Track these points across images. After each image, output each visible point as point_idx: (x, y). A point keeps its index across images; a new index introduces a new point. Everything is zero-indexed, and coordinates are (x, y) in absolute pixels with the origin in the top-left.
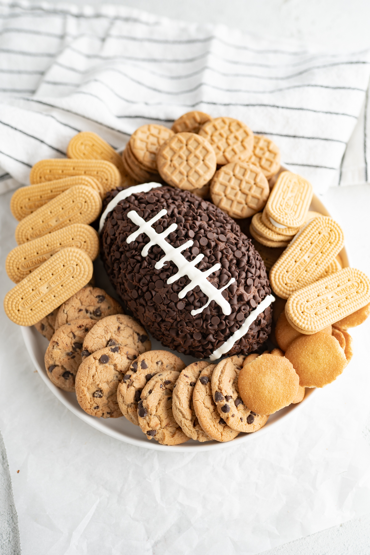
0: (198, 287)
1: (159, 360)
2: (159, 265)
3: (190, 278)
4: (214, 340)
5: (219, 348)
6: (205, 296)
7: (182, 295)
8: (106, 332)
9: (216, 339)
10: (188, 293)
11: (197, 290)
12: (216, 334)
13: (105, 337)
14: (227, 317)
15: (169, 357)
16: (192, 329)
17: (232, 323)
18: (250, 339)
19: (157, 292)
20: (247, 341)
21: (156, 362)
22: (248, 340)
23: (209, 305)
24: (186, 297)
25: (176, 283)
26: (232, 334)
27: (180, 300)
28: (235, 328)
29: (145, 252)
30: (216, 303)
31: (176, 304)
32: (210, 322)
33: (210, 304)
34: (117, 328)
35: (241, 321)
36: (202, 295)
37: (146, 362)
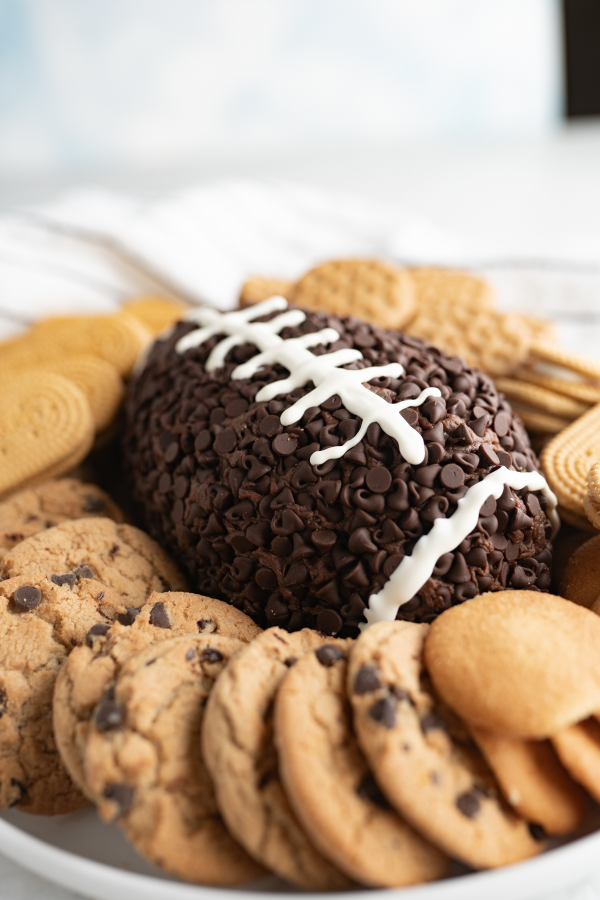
0: (336, 397)
1: (207, 618)
2: (246, 371)
3: (316, 383)
4: (374, 547)
5: (387, 585)
6: (353, 416)
7: (292, 415)
8: (75, 546)
9: (380, 548)
10: (309, 411)
11: (335, 405)
12: (379, 526)
13: (68, 554)
14: (414, 471)
15: (240, 620)
16: (312, 514)
17: (429, 493)
18: (484, 568)
19: (224, 427)
20: (474, 573)
21: (199, 619)
22: (477, 573)
23: (362, 441)
24: (302, 422)
26: (427, 527)
27: (286, 429)
28: (436, 508)
29: (217, 360)
30: (382, 433)
31: (271, 439)
32: (361, 481)
33: (366, 436)
36: (345, 416)
37: (169, 611)
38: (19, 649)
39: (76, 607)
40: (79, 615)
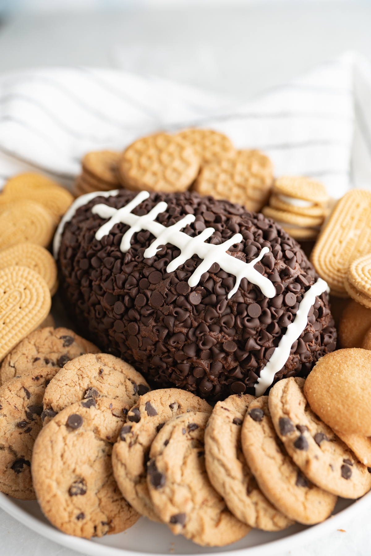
0: (216, 265)
1: (173, 402)
2: (151, 252)
3: (200, 256)
4: (258, 347)
5: (268, 364)
6: (229, 275)
7: (194, 281)
8: (80, 377)
9: (261, 346)
10: (203, 276)
11: (216, 270)
12: (260, 335)
13: (79, 384)
14: (271, 302)
15: (187, 397)
16: (220, 335)
17: (281, 312)
18: (312, 342)
19: (152, 290)
20: (308, 346)
21: (169, 404)
22: (309, 345)
23: (239, 289)
24: (201, 284)
25: (182, 268)
26: (284, 330)
27: (193, 290)
28: (286, 318)
29: (126, 244)
30: (249, 283)
31: (187, 298)
32: (245, 314)
33: (240, 286)
34: (98, 371)
35: (293, 307)
36: (225, 276)
37: (154, 405)
38: (82, 452)
39: (102, 418)
40: (106, 422)
